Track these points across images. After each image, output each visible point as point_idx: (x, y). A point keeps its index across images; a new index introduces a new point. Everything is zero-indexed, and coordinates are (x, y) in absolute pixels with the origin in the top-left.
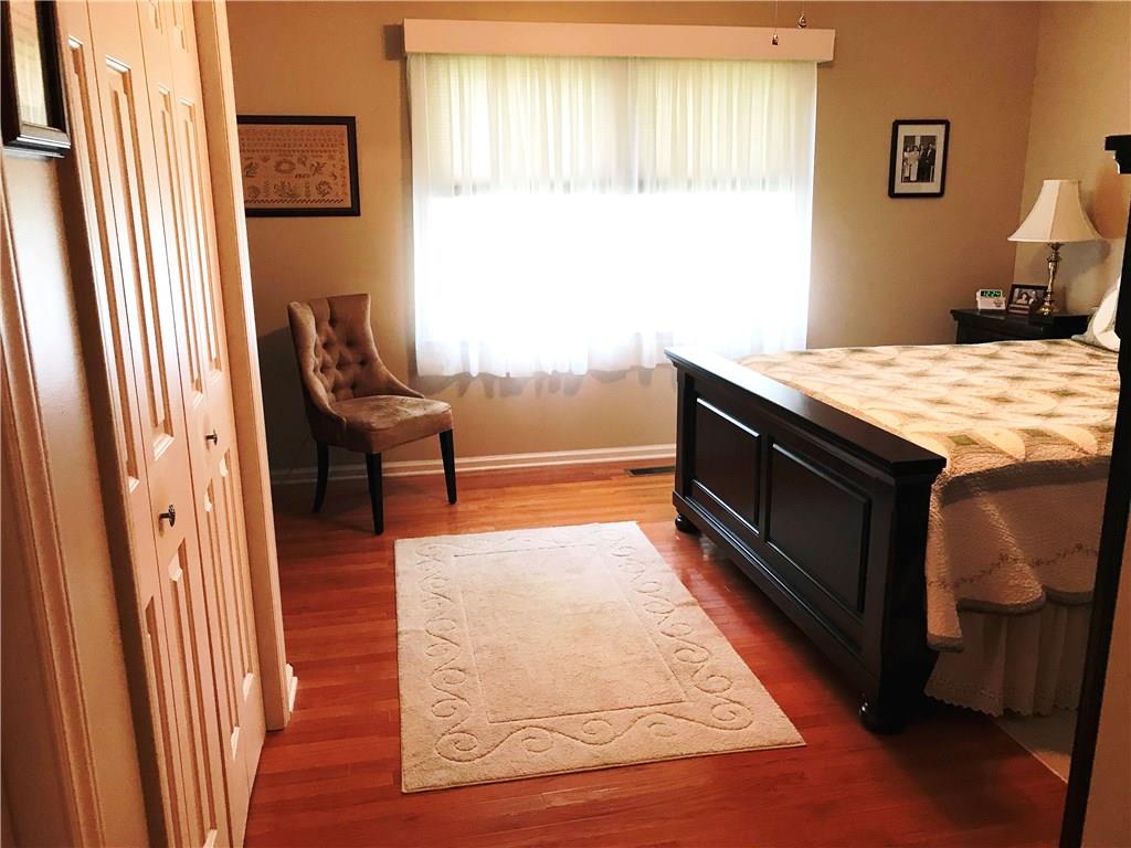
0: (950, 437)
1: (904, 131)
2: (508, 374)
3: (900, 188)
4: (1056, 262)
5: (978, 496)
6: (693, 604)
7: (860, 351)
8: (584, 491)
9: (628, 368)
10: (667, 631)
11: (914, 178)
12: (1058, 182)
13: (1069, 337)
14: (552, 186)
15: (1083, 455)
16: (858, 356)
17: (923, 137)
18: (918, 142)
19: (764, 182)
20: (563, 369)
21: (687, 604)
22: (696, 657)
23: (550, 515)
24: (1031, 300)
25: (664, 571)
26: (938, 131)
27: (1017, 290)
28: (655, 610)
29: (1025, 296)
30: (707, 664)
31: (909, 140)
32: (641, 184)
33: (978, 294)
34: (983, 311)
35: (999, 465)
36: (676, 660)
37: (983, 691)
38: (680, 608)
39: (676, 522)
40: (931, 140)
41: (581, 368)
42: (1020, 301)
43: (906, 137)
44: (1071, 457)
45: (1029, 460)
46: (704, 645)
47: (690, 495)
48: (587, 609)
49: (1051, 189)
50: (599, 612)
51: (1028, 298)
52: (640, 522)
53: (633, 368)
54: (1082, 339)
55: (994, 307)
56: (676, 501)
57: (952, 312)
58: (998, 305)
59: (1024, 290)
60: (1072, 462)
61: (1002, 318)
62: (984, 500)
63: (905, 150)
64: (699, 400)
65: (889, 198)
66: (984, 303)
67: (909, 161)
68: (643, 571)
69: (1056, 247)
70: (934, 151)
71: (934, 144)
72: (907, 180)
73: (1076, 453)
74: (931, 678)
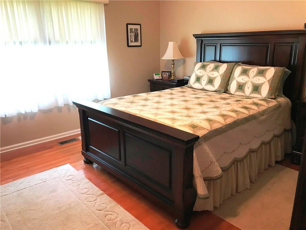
0: (189, 126)
1: (130, 27)
2: (6, 115)
3: (130, 44)
4: (174, 65)
5: (202, 144)
6: (103, 194)
7: (136, 96)
8: (45, 155)
9: (53, 107)
10: (99, 209)
11: (133, 41)
12: (173, 42)
13: (184, 86)
14: (15, 43)
15: (223, 125)
16: (136, 98)
17: (135, 29)
18: (133, 30)
19: (91, 42)
20: (29, 110)
21: (101, 194)
22: (113, 217)
23: (35, 168)
24: (167, 75)
25: (87, 183)
26: (138, 27)
27: (163, 73)
28: (90, 200)
29: (165, 74)
30: (118, 219)
31: (131, 29)
32: (50, 43)
33: (154, 74)
34: (156, 79)
35: (206, 133)
36: (107, 221)
37: (208, 204)
38: (99, 197)
39: (84, 161)
40: (137, 30)
41: (35, 110)
42: (164, 76)
43: (130, 29)
44: (220, 126)
45: (212, 130)
46: (114, 211)
47: (88, 151)
48: (64, 208)
49: (171, 44)
50: (69, 208)
51: (166, 75)
52: (70, 164)
53: (55, 107)
54: (188, 86)
55: (159, 78)
56: (83, 154)
57: (148, 80)
58: (160, 77)
59: (165, 73)
60: (221, 128)
61: (161, 81)
62: (204, 145)
63: (130, 33)
64: (89, 119)
65: (128, 47)
66: (156, 77)
67: (132, 36)
68: (80, 184)
69: (173, 60)
70: (138, 33)
71: (138, 31)
72: (132, 41)
73: (221, 125)
74: (195, 205)
